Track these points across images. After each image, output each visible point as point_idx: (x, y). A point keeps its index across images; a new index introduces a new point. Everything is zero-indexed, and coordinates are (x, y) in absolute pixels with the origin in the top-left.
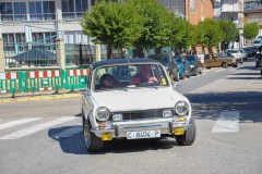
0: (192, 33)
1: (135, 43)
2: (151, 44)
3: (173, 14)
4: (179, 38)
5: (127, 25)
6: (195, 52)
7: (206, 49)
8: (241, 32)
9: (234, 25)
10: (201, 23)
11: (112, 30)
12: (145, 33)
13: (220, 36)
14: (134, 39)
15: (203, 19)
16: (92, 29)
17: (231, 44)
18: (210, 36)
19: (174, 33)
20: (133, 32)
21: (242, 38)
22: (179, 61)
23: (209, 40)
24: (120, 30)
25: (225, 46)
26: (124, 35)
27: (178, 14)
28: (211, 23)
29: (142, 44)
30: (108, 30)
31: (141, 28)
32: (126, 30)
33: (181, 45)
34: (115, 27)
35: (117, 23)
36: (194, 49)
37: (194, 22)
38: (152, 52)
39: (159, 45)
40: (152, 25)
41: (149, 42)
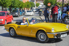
0: (23, 5)
5: (7, 2)
6: (25, 9)
7: (27, 9)
8: (35, 5)
9: (34, 3)
11: (3, 3)
12: (12, 4)
13: (30, 6)
14: (9, 5)
15: (26, 1)
19: (19, 4)
22: (21, 11)
23: (28, 7)
24: (5, 3)
25: (32, 8)
26: (6, 4)
28: (28, 2)
29: (11, 7)
33: (21, 8)
35: (4, 1)
37: (24, 2)
38: (14, 9)
39: (16, 7)
40: (14, 2)
41: (13, 6)
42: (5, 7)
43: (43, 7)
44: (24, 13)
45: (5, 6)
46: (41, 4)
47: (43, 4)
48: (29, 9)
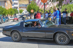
0: (7, 12)
3: (1, 7)
4: (3, 12)
6: (8, 16)
7: (11, 15)
8: (19, 11)
10: (9, 9)
13: (14, 12)
18: (11, 12)
21: (19, 13)
22: (4, 18)
25: (15, 15)
27: (3, 7)
28: (12, 9)
33: (4, 15)
37: (7, 9)
43: (26, 14)
44: (7, 20)
46: (24, 10)
47: (26, 10)
48: (13, 16)
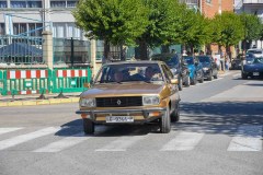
1: (138, 40)
2: (157, 41)
3: (184, 6)
4: (191, 34)
5: (128, 18)
9: (258, 20)
10: (217, 16)
11: (110, 23)
12: (150, 28)
13: (241, 33)
14: (136, 34)
15: (220, 12)
16: (87, 21)
17: (253, 43)
18: (228, 33)
19: (185, 28)
20: (136, 26)
22: (190, 62)
23: (226, 38)
24: (120, 23)
25: (246, 45)
26: (124, 29)
27: (190, 6)
28: (230, 16)
29: (146, 40)
30: (105, 23)
31: (146, 22)
32: (128, 24)
33: (192, 44)
34: (115, 19)
35: (117, 15)
36: (208, 48)
37: (209, 15)
38: (158, 50)
39: (167, 42)
40: (158, 18)
41: (155, 39)
42: (119, 41)
44: (206, 69)
45: (117, 39)
48: (233, 49)
